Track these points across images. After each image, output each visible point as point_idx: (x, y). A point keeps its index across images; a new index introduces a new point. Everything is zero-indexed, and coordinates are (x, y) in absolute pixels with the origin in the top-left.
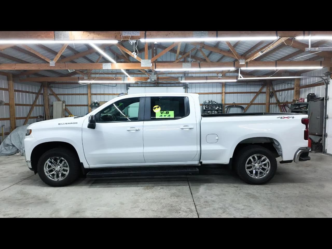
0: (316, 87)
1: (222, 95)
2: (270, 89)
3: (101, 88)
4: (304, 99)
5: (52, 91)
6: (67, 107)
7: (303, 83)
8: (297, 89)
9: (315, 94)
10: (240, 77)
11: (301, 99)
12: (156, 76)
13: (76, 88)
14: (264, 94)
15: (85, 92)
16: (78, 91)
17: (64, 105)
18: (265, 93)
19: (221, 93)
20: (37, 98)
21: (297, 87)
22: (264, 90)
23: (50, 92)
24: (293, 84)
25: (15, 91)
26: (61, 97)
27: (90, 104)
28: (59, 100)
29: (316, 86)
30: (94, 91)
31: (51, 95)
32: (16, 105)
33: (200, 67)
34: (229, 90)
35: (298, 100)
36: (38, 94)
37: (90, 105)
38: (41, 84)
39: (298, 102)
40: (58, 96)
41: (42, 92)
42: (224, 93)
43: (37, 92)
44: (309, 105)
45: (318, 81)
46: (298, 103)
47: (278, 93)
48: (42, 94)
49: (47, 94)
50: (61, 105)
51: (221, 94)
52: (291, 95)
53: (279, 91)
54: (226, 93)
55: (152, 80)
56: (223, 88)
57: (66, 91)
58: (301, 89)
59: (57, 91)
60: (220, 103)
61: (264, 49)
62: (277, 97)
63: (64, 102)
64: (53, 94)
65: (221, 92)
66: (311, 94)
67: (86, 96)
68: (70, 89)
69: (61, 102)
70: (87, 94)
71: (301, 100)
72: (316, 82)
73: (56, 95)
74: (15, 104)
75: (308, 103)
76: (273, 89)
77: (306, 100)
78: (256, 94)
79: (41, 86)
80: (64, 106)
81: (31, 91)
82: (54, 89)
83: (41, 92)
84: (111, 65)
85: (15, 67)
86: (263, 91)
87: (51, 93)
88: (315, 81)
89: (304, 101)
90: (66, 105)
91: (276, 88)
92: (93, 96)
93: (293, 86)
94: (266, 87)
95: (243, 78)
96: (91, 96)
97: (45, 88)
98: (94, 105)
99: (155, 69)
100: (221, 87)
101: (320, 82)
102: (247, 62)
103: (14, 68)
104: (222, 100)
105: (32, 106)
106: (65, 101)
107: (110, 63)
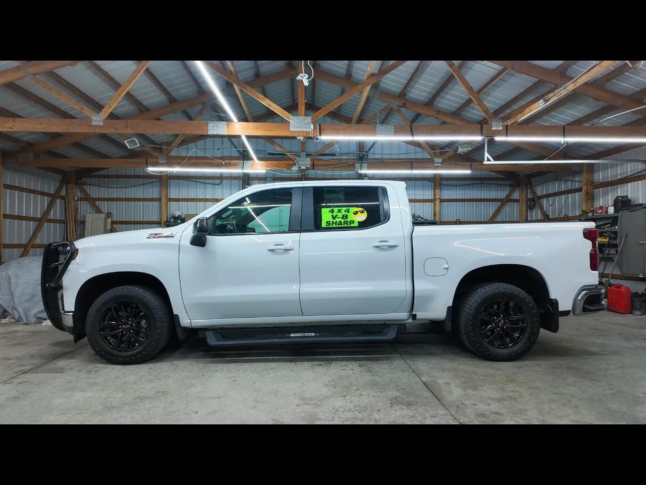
0: (629, 184)
1: (435, 205)
2: (527, 193)
3: (189, 187)
4: (607, 208)
5: (83, 191)
6: (115, 226)
7: (600, 177)
8: (587, 189)
9: (629, 197)
10: (488, 158)
11: (601, 208)
12: (308, 159)
13: (136, 187)
14: (515, 203)
15: (156, 196)
16: (139, 192)
17: (109, 221)
18: (517, 201)
19: (433, 201)
20: (51, 205)
21: (589, 187)
22: (516, 195)
23: (79, 195)
24: (578, 181)
25: (7, 186)
26: (104, 206)
27: (165, 220)
28: (99, 211)
29: (630, 182)
30: (173, 194)
31: (82, 199)
32: (6, 216)
33: (413, 135)
34: (447, 194)
35: (593, 211)
36: (53, 197)
37: (165, 222)
38: (61, 177)
39: (593, 215)
40: (97, 203)
41: (63, 193)
42: (438, 202)
43: (52, 193)
44: (619, 218)
45: (633, 173)
46: (594, 217)
47: (544, 201)
48: (63, 198)
49: (74, 198)
50: (103, 221)
51: (433, 203)
52: (574, 202)
53: (547, 196)
54: (442, 201)
55: (302, 168)
56: (437, 190)
57: (115, 193)
58: (595, 190)
59: (94, 192)
60: (430, 219)
61: (551, 95)
62: (543, 208)
63: (109, 215)
64: (86, 198)
65: (433, 198)
66: (620, 198)
67: (156, 204)
68: (124, 189)
69: (103, 216)
70: (159, 200)
71: (601, 211)
72: (629, 174)
73: (92, 201)
74: (4, 214)
75: (616, 215)
76: (534, 193)
77: (611, 210)
78: (499, 203)
79: (62, 182)
80: (110, 224)
81: (39, 190)
82: (88, 189)
83: (61, 195)
84: (225, 126)
85: (14, 126)
86: (513, 198)
87: (82, 196)
88: (627, 172)
89: (607, 212)
90: (113, 223)
91: (540, 191)
92: (171, 203)
93: (577, 185)
94: (518, 189)
95: (493, 162)
96: (167, 204)
97: (69, 185)
98: (174, 222)
99: (319, 137)
100: (433, 187)
101: (637, 173)
102: (507, 126)
103: (11, 128)
104: (435, 215)
105: (40, 221)
106: (111, 213)
107: (224, 122)
